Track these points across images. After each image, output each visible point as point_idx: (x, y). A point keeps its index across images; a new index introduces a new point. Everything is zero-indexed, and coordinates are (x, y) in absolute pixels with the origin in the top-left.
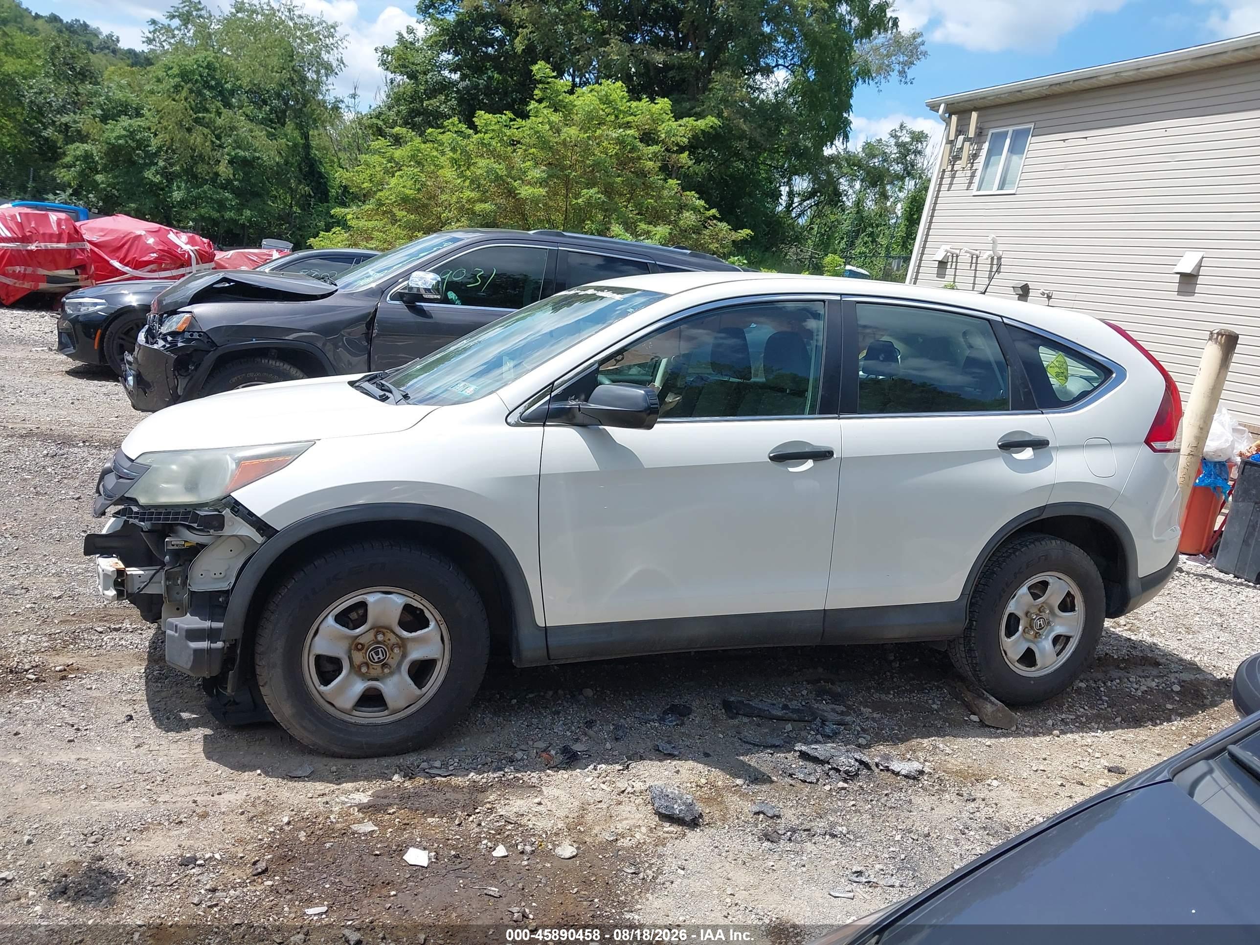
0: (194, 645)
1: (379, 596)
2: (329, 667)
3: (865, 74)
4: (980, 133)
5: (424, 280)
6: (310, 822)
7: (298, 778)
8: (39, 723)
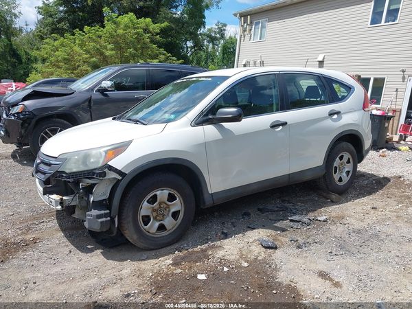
0: (100, 220)
1: (160, 191)
2: (146, 219)
3: (207, 7)
4: (251, 22)
5: (107, 84)
6: (158, 274)
7: (144, 260)
8: (38, 260)
